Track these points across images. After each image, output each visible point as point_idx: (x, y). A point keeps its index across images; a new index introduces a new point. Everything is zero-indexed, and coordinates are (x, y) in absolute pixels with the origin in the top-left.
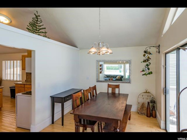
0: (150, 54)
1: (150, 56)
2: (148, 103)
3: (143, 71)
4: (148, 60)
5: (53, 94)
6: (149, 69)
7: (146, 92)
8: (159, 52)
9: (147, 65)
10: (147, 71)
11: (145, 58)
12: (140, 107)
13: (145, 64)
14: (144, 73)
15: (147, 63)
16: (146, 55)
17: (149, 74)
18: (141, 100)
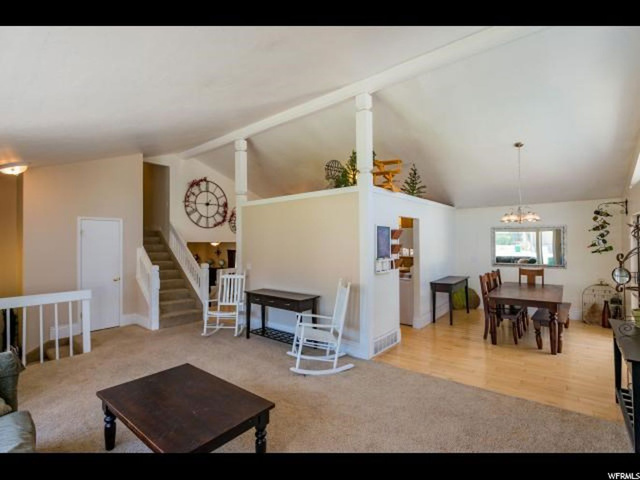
0: (608, 215)
1: (607, 219)
2: (606, 302)
3: (594, 245)
4: (603, 227)
5: (432, 280)
6: (604, 242)
7: (601, 285)
8: (627, 212)
9: (602, 235)
10: (602, 246)
11: (596, 224)
12: (586, 311)
13: (598, 233)
14: (594, 249)
15: (602, 231)
16: (600, 218)
17: (606, 250)
18: (590, 300)
